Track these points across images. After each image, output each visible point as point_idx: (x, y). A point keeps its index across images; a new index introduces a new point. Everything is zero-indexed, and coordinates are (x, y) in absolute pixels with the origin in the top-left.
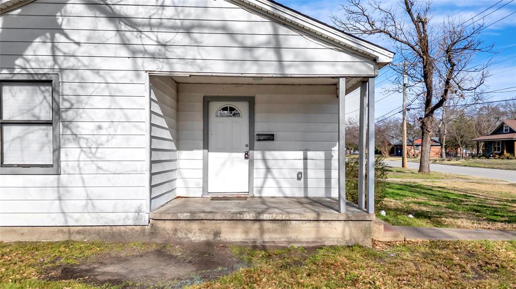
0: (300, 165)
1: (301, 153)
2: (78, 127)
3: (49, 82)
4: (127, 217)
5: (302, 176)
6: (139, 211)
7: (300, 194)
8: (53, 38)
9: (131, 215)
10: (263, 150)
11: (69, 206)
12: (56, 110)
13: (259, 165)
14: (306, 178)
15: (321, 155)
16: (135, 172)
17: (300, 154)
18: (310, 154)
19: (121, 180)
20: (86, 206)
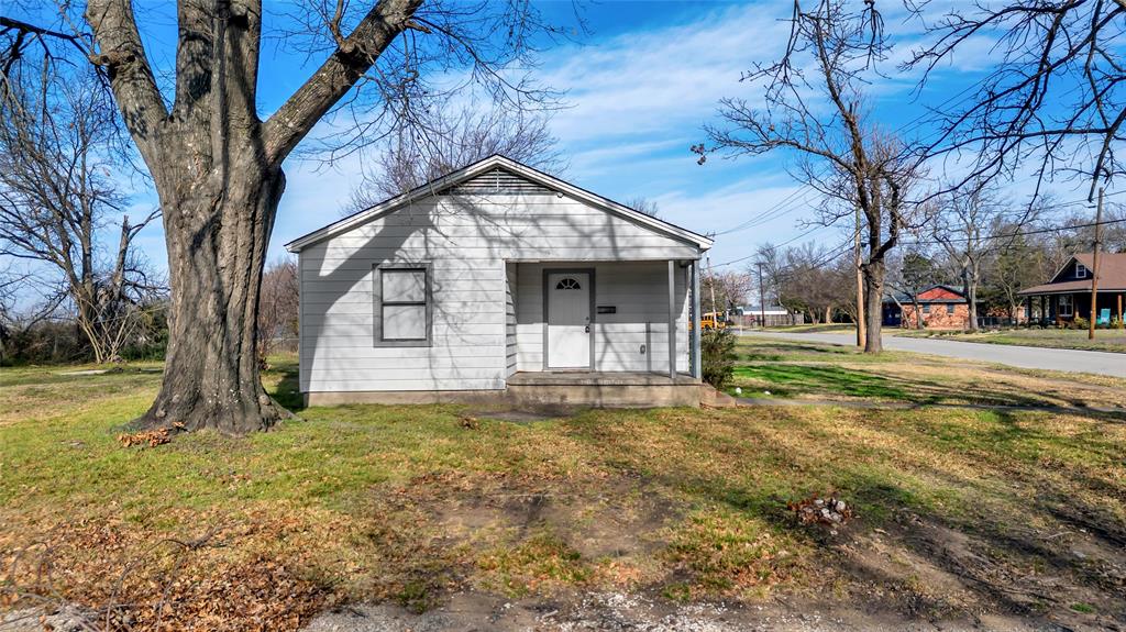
0: (642, 338)
1: (644, 325)
2: (446, 306)
3: (423, 270)
4: (488, 383)
5: (645, 349)
6: (497, 378)
7: (642, 368)
8: (425, 233)
9: (491, 381)
10: (602, 323)
11: (440, 374)
12: (428, 292)
13: (599, 338)
14: (649, 352)
15: (664, 326)
16: (494, 343)
17: (642, 327)
18: (653, 326)
19: (483, 350)
20: (452, 372)
